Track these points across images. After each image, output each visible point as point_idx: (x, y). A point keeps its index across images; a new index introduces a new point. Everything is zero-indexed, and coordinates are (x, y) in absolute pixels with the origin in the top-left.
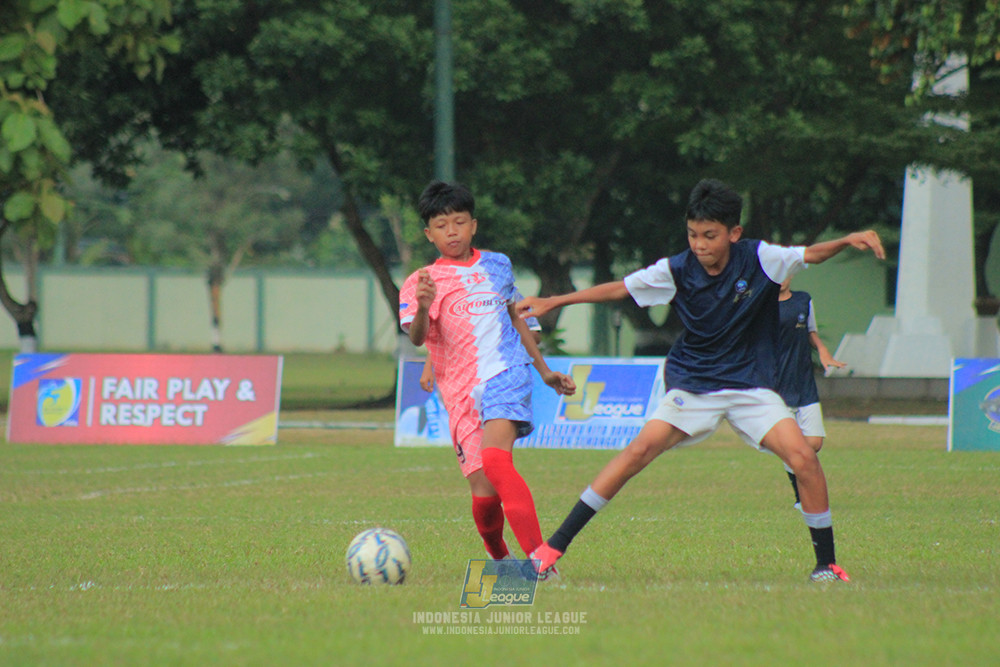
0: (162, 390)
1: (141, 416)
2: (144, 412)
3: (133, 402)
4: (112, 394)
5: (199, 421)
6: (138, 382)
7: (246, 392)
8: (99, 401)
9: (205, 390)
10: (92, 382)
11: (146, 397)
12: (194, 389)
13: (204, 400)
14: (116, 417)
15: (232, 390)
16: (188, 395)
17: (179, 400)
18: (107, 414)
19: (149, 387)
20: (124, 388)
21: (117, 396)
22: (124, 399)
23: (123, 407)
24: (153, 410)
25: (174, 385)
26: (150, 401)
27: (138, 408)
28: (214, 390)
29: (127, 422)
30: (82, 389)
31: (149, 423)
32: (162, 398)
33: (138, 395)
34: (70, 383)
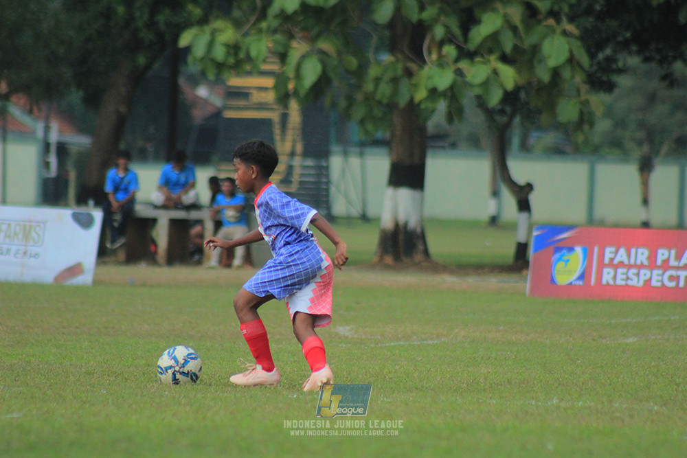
0: (652, 258)
1: (635, 279)
2: (638, 274)
3: (630, 267)
4: (612, 260)
5: (682, 284)
6: (633, 251)
8: (601, 266)
10: (596, 249)
11: (639, 263)
12: (678, 257)
14: (615, 277)
16: (673, 262)
17: (666, 266)
18: (608, 275)
19: (642, 255)
20: (622, 255)
21: (616, 262)
22: (621, 264)
23: (620, 271)
24: (645, 274)
25: (662, 254)
26: (642, 266)
27: (633, 271)
29: (623, 283)
30: (588, 256)
31: (641, 284)
32: (652, 264)
33: (632, 262)
34: (579, 250)
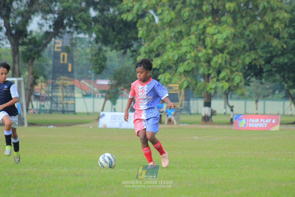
0: (260, 121)
2: (256, 125)
3: (255, 123)
4: (251, 122)
5: (266, 126)
6: (255, 120)
7: (274, 121)
8: (249, 123)
9: (267, 121)
10: (248, 120)
12: (265, 120)
13: (267, 123)
14: (252, 125)
15: (272, 121)
16: (264, 122)
17: (262, 123)
18: (250, 125)
19: (257, 120)
20: (253, 121)
21: (252, 122)
22: (253, 123)
23: (253, 124)
24: (258, 124)
25: (262, 120)
26: (257, 123)
27: (256, 124)
28: (268, 121)
29: (253, 127)
30: (246, 121)
31: (257, 127)
32: (259, 122)
33: (255, 122)
34: (244, 120)
